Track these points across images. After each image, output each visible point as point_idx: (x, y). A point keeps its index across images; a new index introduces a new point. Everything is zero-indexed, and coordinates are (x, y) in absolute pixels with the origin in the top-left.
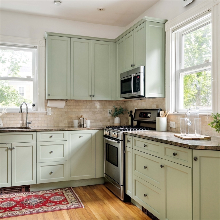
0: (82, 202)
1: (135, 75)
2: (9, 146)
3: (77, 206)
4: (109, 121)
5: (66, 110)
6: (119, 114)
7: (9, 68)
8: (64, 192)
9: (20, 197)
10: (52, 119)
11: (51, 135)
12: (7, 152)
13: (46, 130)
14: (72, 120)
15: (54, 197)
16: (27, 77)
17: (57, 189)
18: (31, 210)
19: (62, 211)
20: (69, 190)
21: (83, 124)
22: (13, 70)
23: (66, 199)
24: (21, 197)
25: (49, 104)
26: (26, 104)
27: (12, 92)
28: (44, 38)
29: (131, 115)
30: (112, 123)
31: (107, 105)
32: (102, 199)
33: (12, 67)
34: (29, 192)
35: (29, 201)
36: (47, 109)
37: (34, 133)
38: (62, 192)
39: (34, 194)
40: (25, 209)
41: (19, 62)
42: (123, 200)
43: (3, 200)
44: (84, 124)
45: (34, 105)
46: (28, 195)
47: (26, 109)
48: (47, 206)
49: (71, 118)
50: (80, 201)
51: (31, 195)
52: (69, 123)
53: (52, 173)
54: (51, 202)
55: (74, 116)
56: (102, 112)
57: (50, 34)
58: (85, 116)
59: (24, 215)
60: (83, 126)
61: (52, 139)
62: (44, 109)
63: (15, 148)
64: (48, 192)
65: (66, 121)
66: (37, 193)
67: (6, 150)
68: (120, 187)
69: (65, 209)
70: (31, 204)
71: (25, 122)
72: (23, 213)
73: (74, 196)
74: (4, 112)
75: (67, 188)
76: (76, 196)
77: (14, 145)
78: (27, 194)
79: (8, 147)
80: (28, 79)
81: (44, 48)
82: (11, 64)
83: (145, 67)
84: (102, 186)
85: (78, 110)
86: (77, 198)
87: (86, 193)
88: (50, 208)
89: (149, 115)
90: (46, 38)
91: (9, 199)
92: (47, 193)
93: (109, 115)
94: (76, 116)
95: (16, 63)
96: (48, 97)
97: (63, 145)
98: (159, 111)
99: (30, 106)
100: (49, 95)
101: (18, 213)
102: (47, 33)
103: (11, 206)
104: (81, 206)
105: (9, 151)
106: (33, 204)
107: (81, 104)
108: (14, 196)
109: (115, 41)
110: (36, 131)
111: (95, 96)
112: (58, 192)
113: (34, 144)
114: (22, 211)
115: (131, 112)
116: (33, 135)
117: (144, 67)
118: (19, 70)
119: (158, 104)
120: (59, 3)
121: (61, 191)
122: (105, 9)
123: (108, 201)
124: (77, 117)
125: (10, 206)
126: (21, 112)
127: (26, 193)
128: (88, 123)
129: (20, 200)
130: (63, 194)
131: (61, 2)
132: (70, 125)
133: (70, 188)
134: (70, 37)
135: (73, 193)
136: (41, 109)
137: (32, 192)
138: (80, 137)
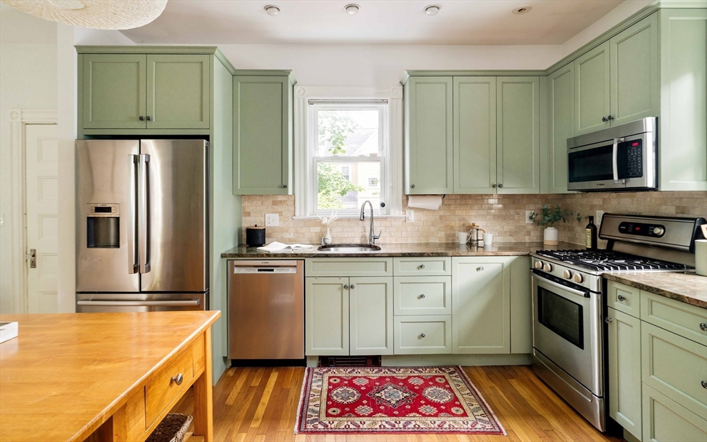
0: (495, 413)
1: (622, 139)
2: (345, 282)
3: (488, 427)
4: (528, 233)
5: (442, 213)
6: (556, 220)
7: (330, 140)
8: (447, 377)
9: (365, 377)
10: (416, 229)
11: (420, 264)
12: (340, 292)
13: (410, 255)
14: (452, 232)
15: (430, 389)
16: (370, 154)
17: (432, 367)
18: (392, 420)
19: (458, 436)
20: (457, 374)
21: (475, 239)
22: (334, 143)
23: (456, 399)
24: (367, 379)
25: (412, 203)
26: (370, 204)
27: (334, 176)
28: (401, 83)
29: (592, 226)
30: (535, 238)
31: (525, 203)
32: (540, 412)
33: (334, 139)
34: (380, 368)
35: (383, 392)
36: (407, 211)
37: (389, 260)
38: (444, 377)
39: (390, 374)
40: (380, 414)
41: (343, 131)
42: (601, 430)
43: (335, 380)
44: (478, 240)
45: (383, 205)
46: (379, 375)
47: (370, 211)
48: (424, 415)
49: (452, 228)
50: (492, 412)
51: (384, 375)
52: (447, 236)
53: (422, 336)
54: (428, 403)
55: (456, 223)
56: (514, 216)
57: (414, 74)
58: (479, 223)
59: (380, 432)
60: (478, 243)
61: (422, 271)
62: (401, 212)
63: (356, 286)
64: (416, 372)
65: (442, 234)
66: (395, 372)
67: (339, 289)
68: (592, 399)
69: (463, 433)
70: (389, 401)
71: (368, 234)
72: (377, 426)
73: (474, 393)
74: (334, 216)
75: (452, 367)
76: (477, 394)
77: (353, 281)
78: (376, 373)
79: (342, 284)
80: (373, 158)
81: (400, 101)
82: (331, 135)
83: (657, 119)
84: (526, 370)
85: (464, 213)
86: (480, 398)
87: (496, 387)
88: (429, 422)
89: (658, 231)
90: (404, 83)
91: (346, 380)
92: (414, 375)
93: (528, 221)
94: (461, 223)
95: (339, 132)
96: (411, 191)
97: (444, 284)
98: (697, 225)
99: (377, 206)
100: (412, 187)
101: (367, 423)
102: (409, 72)
103: (352, 400)
104: (498, 430)
105: (346, 292)
106: (393, 402)
107: (470, 201)
108: (354, 374)
109: (545, 74)
110: (393, 257)
111: (504, 186)
112: (437, 376)
113: (389, 281)
114: (374, 419)
115: (591, 218)
116: (386, 262)
117: (654, 118)
118: (343, 142)
119: (684, 205)
120: (436, 9)
121: (442, 373)
122: (530, 8)
123: (559, 422)
124: (464, 225)
125: (350, 401)
126: (363, 218)
127: (376, 370)
128: (489, 238)
129: (366, 386)
130: (447, 383)
131: (438, 8)
132: (450, 242)
133: (458, 367)
134: (452, 75)
135: (469, 383)
136: (397, 212)
137: (385, 367)
138: (478, 269)
